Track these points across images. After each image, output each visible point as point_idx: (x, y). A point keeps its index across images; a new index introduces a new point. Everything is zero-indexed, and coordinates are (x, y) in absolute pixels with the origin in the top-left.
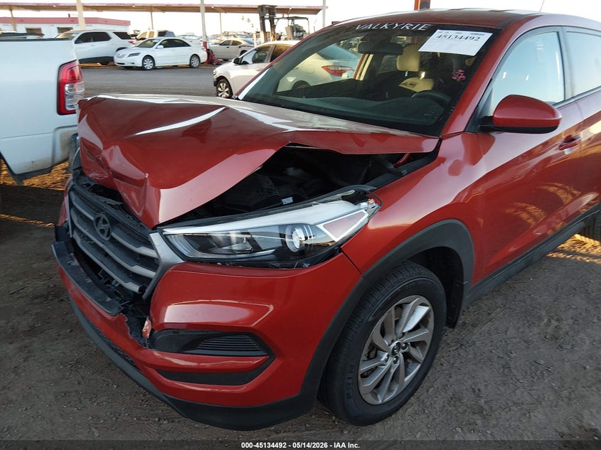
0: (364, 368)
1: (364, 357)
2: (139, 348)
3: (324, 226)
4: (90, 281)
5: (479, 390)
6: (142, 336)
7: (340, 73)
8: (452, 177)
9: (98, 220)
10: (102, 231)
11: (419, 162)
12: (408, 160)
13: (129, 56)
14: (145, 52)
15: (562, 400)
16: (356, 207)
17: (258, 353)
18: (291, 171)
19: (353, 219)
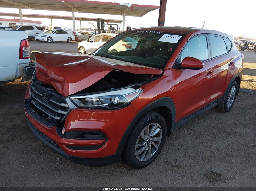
0: (137, 145)
1: (137, 142)
2: (60, 138)
3: (125, 96)
4: (40, 117)
5: (176, 160)
6: (61, 134)
7: (130, 47)
8: (168, 84)
9: (44, 95)
10: (45, 99)
11: (157, 77)
12: (153, 77)
13: (41, 37)
14: (48, 35)
15: (205, 163)
16: (136, 90)
17: (102, 139)
18: (113, 80)
19: (135, 94)
